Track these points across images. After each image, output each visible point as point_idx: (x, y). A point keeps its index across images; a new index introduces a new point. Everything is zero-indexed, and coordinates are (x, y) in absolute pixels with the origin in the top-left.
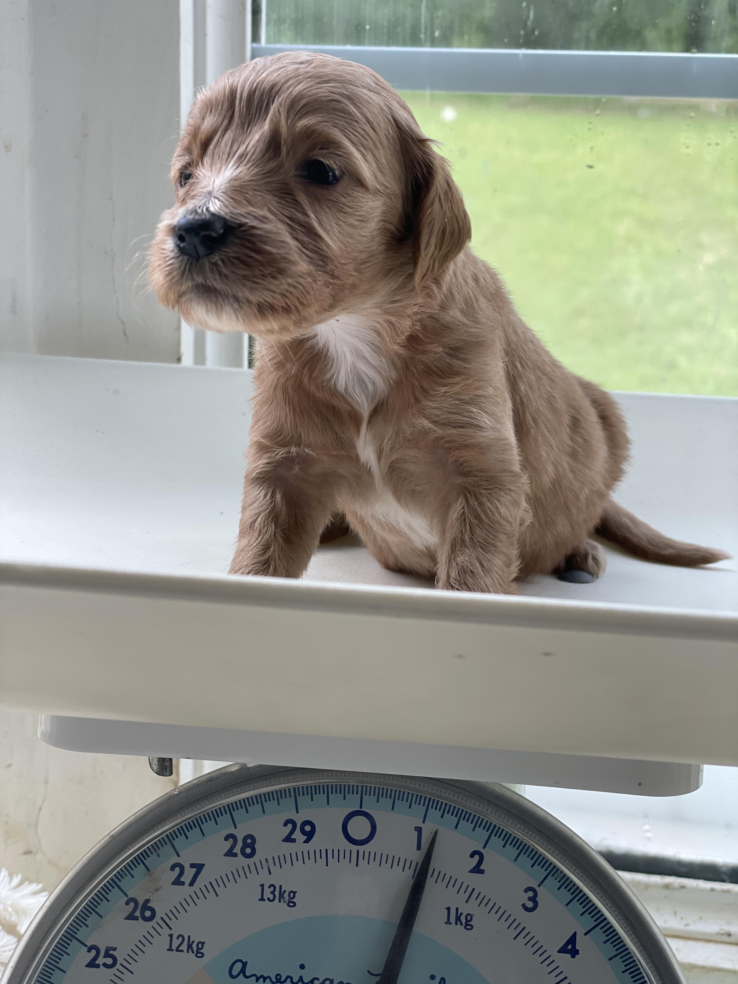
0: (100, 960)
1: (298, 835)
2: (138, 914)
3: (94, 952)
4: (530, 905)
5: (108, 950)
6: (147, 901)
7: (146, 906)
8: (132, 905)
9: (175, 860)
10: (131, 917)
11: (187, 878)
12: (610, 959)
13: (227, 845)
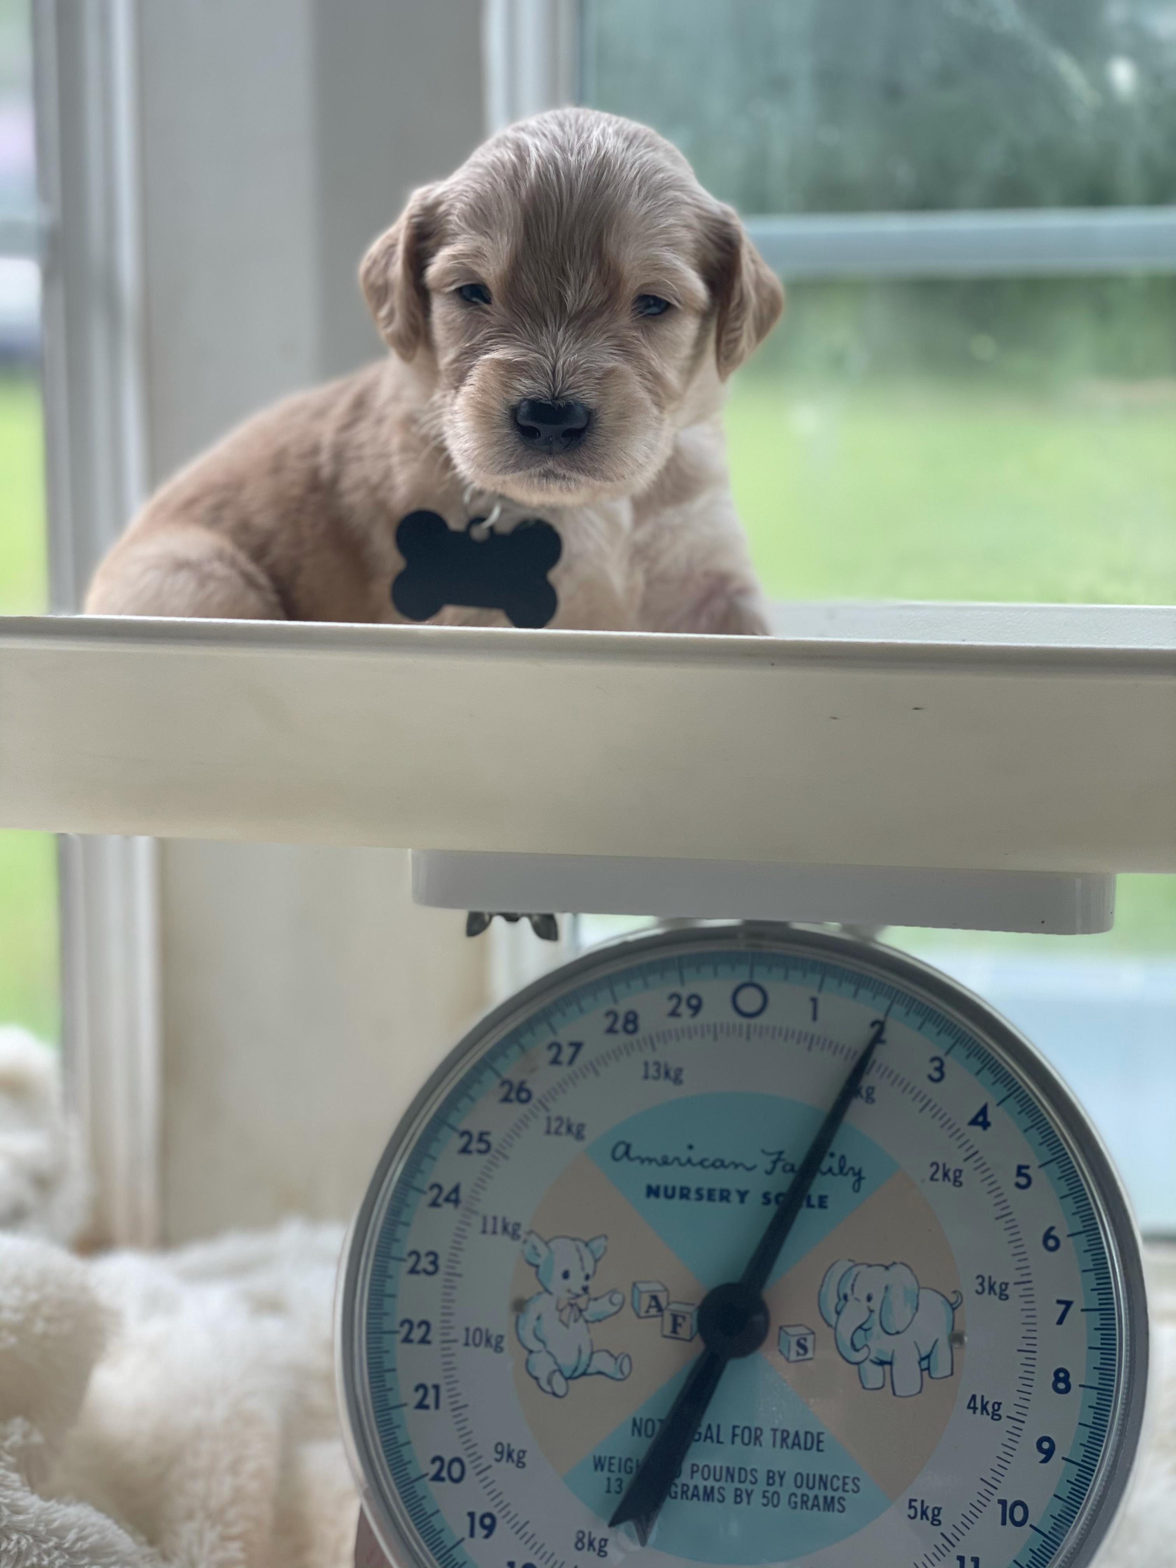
0: (474, 1146)
1: (684, 1009)
2: (513, 1096)
3: (465, 1139)
4: (936, 1075)
5: (482, 1134)
6: (522, 1083)
7: (521, 1088)
8: (506, 1088)
9: (551, 1038)
10: (506, 1099)
11: (565, 1056)
12: (1026, 1131)
13: (608, 1022)
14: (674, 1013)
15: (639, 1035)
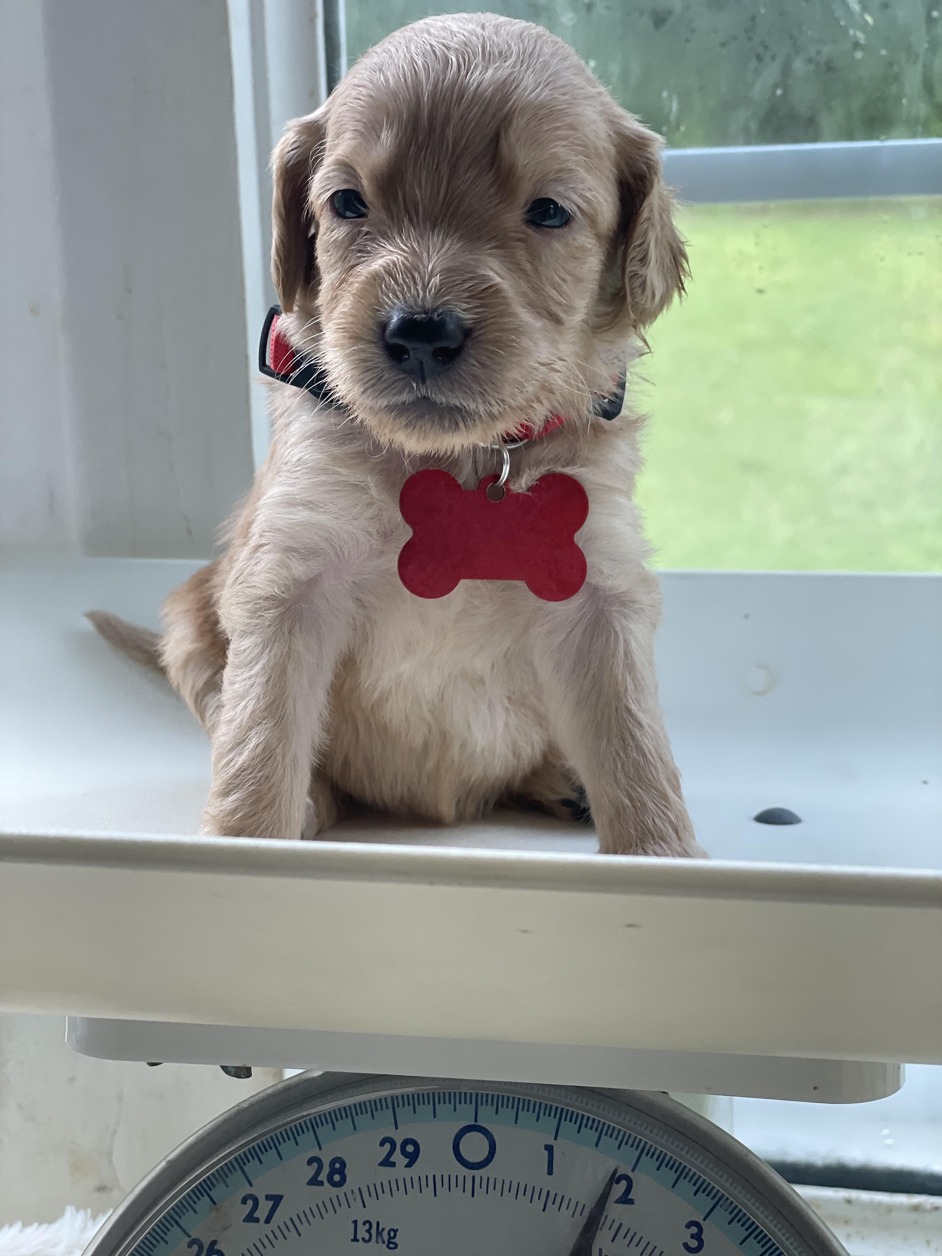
1: (398, 1157)
4: (694, 1244)
6: (214, 1243)
7: (212, 1249)
8: (196, 1247)
9: (246, 1190)
11: (262, 1213)
13: (311, 1171)
14: (387, 1162)
15: (346, 1188)
